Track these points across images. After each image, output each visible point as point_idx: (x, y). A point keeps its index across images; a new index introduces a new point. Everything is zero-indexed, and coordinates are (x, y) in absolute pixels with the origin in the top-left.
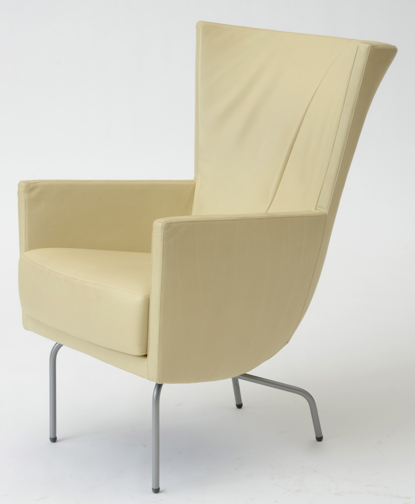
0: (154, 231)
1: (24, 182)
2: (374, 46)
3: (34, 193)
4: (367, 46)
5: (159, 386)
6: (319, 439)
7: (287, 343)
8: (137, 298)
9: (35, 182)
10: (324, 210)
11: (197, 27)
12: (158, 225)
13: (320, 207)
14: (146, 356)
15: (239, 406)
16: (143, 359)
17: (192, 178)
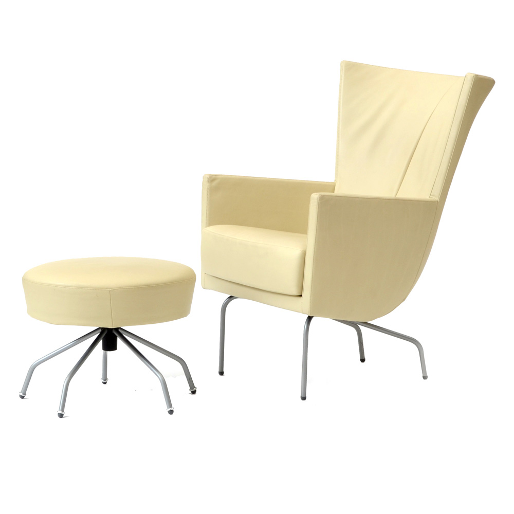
0: (312, 201)
1: (208, 175)
2: (477, 76)
3: (214, 184)
4: (473, 75)
5: (310, 318)
6: (425, 377)
9: (216, 175)
10: (436, 197)
11: (341, 65)
12: (315, 197)
13: (433, 196)
14: (301, 296)
15: (363, 360)
16: (299, 298)
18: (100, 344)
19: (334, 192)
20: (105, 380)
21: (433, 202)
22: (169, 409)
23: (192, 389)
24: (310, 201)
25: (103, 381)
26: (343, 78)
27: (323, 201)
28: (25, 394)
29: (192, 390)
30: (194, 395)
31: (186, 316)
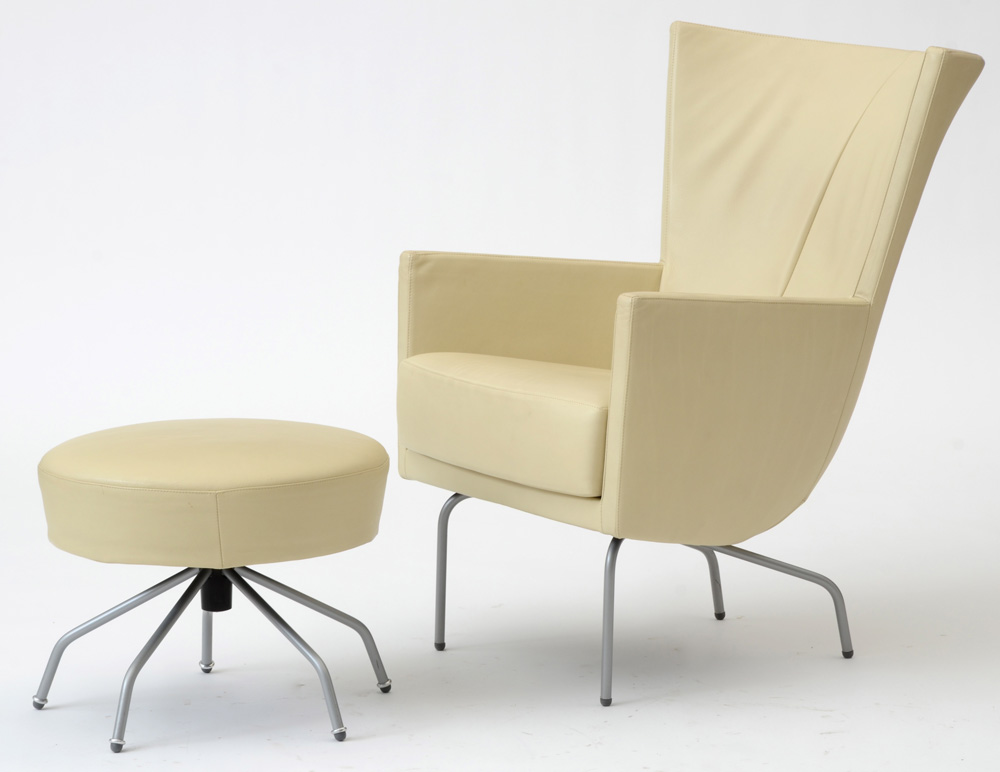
0: (619, 309)
1: (411, 252)
2: (950, 52)
3: (423, 270)
4: (941, 51)
5: (616, 543)
6: (848, 654)
7: (804, 501)
8: (589, 411)
9: (426, 254)
10: (867, 297)
11: (671, 31)
12: (626, 300)
13: (860, 293)
14: (599, 498)
15: (720, 616)
16: (596, 502)
17: (657, 261)
18: (197, 598)
19: (658, 291)
20: (208, 665)
21: (861, 306)
22: (336, 731)
23: (384, 683)
24: (615, 309)
25: (203, 666)
26: (676, 57)
27: (642, 309)
28: (45, 700)
29: (382, 686)
30: (386, 695)
31: (370, 540)
